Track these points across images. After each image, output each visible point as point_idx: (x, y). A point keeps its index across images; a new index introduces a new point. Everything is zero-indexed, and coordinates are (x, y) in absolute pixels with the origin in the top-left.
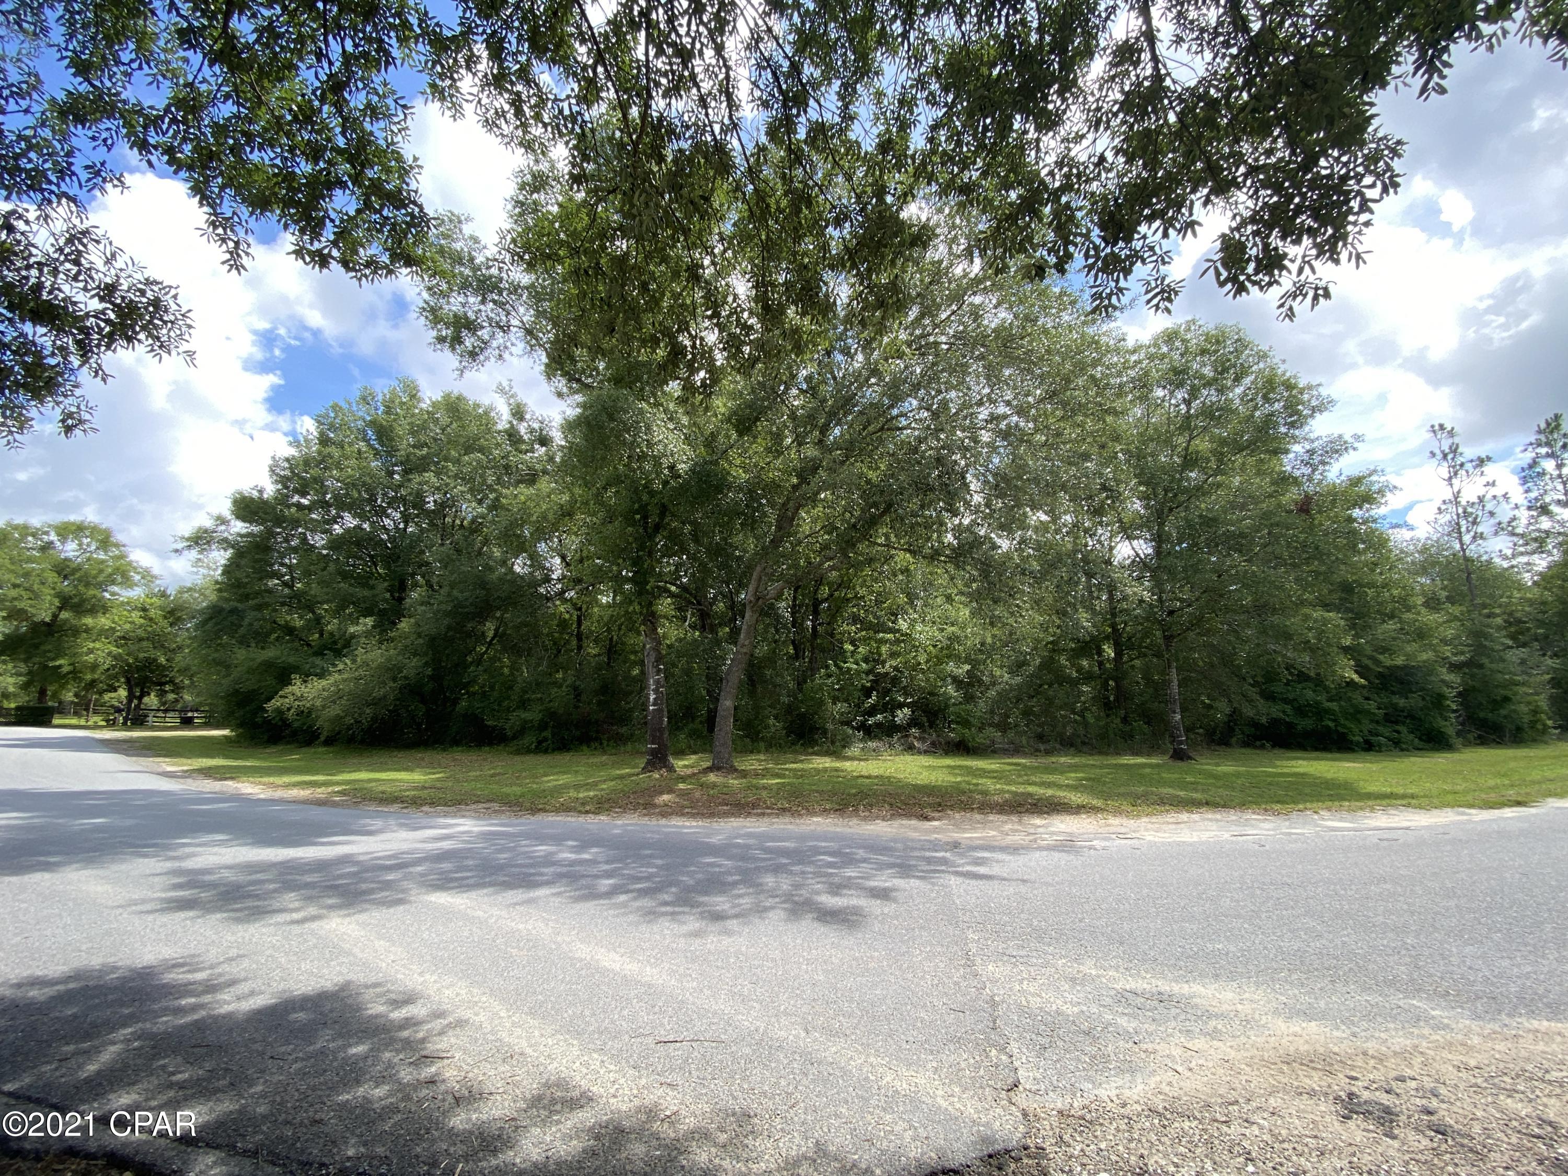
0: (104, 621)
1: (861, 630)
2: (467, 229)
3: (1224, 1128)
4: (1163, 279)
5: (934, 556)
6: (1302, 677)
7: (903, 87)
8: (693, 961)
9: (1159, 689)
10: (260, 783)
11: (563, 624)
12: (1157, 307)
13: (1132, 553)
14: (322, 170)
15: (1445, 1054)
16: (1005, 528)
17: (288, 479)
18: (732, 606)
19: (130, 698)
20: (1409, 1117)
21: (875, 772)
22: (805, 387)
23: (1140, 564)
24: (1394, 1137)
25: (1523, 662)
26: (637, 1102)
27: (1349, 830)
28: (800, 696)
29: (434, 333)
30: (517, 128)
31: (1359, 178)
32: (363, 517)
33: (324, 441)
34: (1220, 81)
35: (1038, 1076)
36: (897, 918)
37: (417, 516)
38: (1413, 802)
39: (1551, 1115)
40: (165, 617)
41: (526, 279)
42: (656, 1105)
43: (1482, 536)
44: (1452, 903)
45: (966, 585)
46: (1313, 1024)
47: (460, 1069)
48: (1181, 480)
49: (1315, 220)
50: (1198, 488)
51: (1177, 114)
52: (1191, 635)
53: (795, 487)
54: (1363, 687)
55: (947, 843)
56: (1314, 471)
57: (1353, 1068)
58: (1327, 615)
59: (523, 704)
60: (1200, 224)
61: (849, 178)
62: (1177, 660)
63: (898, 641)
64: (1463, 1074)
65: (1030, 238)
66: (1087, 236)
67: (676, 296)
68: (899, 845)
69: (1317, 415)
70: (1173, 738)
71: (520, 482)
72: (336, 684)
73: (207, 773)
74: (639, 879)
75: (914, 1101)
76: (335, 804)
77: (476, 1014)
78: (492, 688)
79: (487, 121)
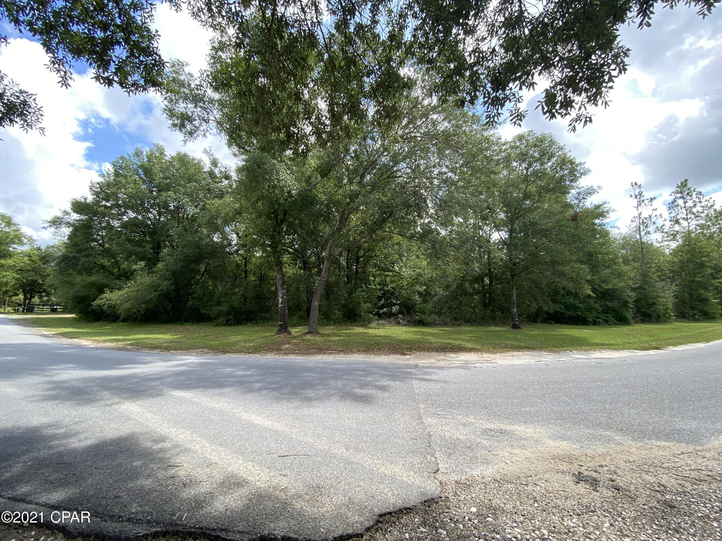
0: (10, 262)
1: (378, 270)
2: (187, 69)
3: (525, 487)
4: (519, 110)
5: (411, 237)
6: (569, 293)
7: (401, 8)
8: (297, 420)
9: (508, 298)
10: (91, 340)
11: (238, 266)
12: (515, 123)
13: (499, 237)
14: (109, 35)
15: (620, 456)
16: (444, 225)
17: (99, 193)
18: (319, 259)
19: (25, 299)
20: (604, 483)
21: (382, 334)
22: (353, 155)
23: (503, 242)
24: (597, 491)
25: (663, 287)
26: (269, 483)
27: (584, 359)
28: (349, 300)
29: (171, 122)
30: (209, 17)
31: (609, 65)
32: (138, 212)
33: (117, 174)
34: (549, 15)
35: (447, 466)
36: (389, 398)
37: (165, 213)
38: (612, 347)
39: (664, 482)
40: (40, 260)
41: (217, 96)
42: (278, 484)
43: (649, 233)
44: (626, 391)
45: (425, 251)
46: (565, 442)
47: (186, 471)
48: (522, 204)
49: (588, 85)
50: (530, 209)
51: (529, 30)
52: (523, 274)
53: (348, 204)
54: (594, 297)
55: (413, 365)
56: (579, 202)
57: (581, 461)
58: (580, 266)
59: (219, 303)
60: (536, 84)
61: (374, 52)
62: (516, 286)
63: (394, 276)
64: (628, 464)
65: (459, 87)
66: (485, 87)
67: (290, 108)
68: (392, 367)
69: (583, 176)
70: (513, 319)
71: (216, 197)
72: (127, 293)
73: (64, 335)
74: (273, 383)
75: (393, 479)
76: (128, 350)
77: (195, 446)
78: (204, 295)
79: (194, 13)
